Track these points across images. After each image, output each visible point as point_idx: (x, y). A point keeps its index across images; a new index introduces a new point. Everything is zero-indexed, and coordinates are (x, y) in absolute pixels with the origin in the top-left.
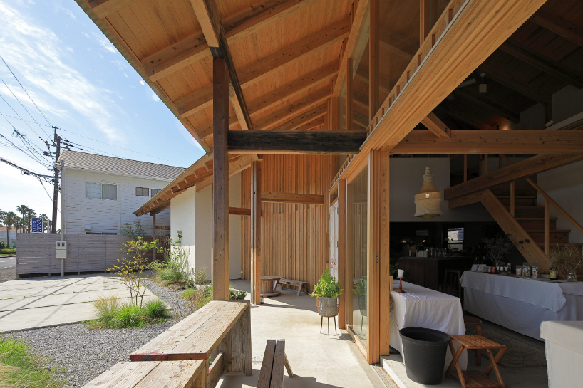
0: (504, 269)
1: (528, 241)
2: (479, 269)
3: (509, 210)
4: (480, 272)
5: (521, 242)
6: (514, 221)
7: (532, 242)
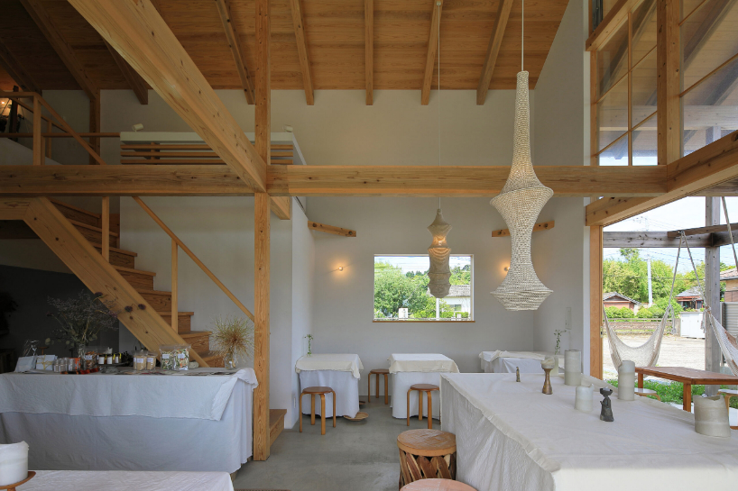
0: (106, 361)
1: (142, 307)
2: (40, 367)
3: (99, 249)
4: (45, 372)
5: (129, 309)
6: (112, 270)
7: (149, 309)
